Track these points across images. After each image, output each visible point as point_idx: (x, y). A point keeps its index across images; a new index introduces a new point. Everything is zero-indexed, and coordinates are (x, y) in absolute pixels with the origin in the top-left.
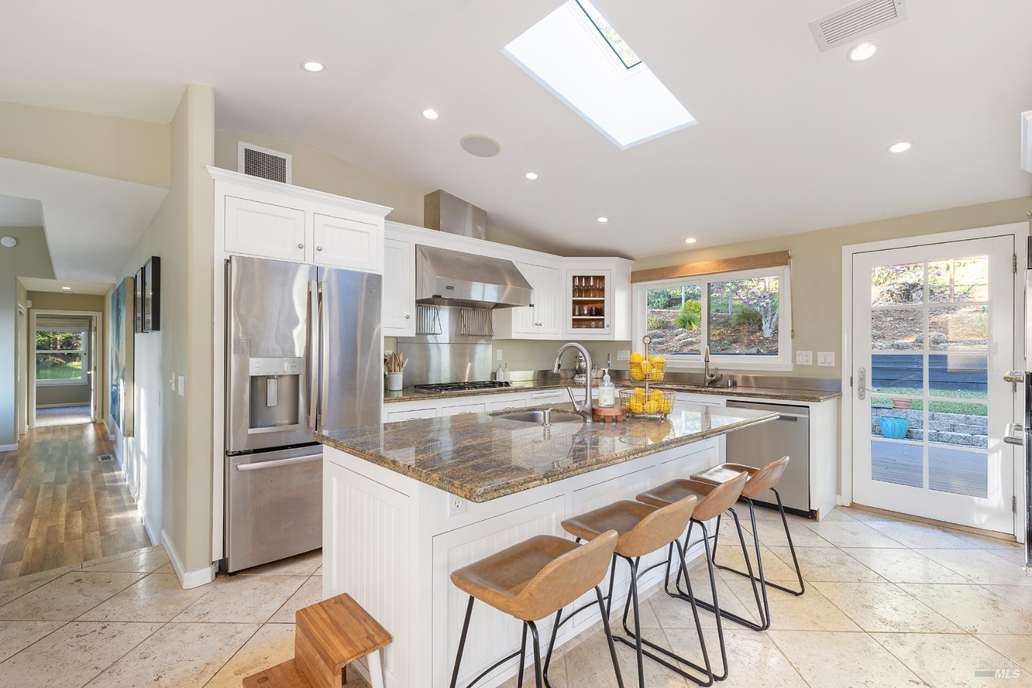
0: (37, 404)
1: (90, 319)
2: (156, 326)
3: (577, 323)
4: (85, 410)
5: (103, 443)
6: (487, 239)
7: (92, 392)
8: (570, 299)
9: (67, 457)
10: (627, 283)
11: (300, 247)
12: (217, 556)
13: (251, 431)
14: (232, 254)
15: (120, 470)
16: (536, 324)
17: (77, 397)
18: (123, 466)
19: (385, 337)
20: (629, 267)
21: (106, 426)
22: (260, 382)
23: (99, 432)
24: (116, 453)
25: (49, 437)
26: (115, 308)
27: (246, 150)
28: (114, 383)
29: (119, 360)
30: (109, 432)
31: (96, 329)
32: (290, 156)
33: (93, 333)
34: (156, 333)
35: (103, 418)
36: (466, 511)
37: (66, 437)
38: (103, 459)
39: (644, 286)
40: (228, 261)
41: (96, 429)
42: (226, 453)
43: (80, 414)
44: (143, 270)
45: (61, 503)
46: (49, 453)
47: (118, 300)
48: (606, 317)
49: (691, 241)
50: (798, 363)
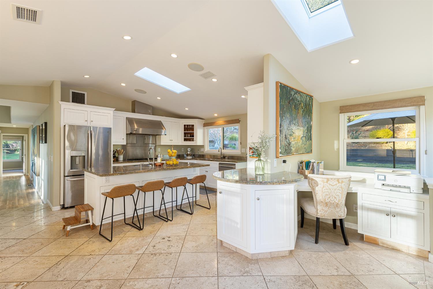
0: (3, 169)
1: (23, 137)
2: (46, 142)
3: (185, 140)
4: (21, 171)
5: (29, 181)
6: (153, 115)
7: (24, 163)
8: (183, 132)
9: (16, 185)
10: (202, 127)
11: (86, 121)
12: (62, 203)
13: (71, 170)
14: (65, 124)
15: (35, 188)
16: (170, 140)
17: (18, 166)
18: (36, 187)
19: (113, 145)
20: (203, 122)
21: (29, 176)
22: (73, 158)
23: (27, 178)
24: (33, 184)
25: (8, 179)
26: (33, 134)
27: (72, 92)
28: (33, 160)
29: (35, 152)
30: (30, 178)
31: (25, 140)
32: (86, 93)
33: (24, 142)
34: (46, 144)
35: (28, 173)
36: (109, 182)
37: (15, 179)
38: (29, 186)
39: (208, 128)
40: (65, 126)
41: (25, 177)
42: (65, 176)
43: (19, 172)
44: (42, 125)
45: (15, 197)
46: (9, 184)
47: (34, 132)
48: (195, 138)
49: (216, 115)
50: (242, 152)
